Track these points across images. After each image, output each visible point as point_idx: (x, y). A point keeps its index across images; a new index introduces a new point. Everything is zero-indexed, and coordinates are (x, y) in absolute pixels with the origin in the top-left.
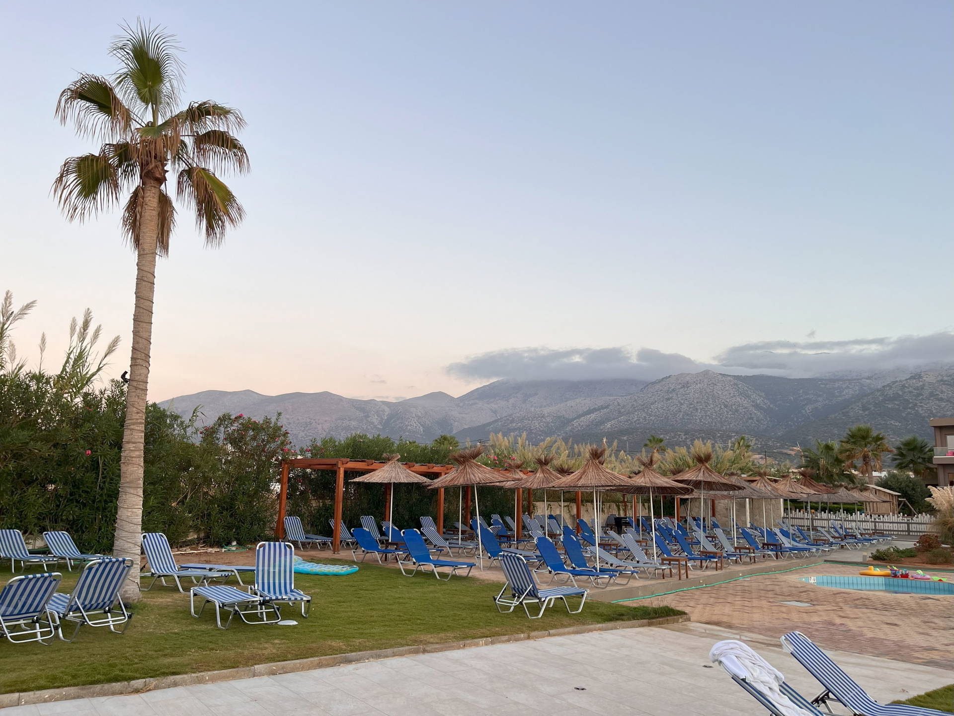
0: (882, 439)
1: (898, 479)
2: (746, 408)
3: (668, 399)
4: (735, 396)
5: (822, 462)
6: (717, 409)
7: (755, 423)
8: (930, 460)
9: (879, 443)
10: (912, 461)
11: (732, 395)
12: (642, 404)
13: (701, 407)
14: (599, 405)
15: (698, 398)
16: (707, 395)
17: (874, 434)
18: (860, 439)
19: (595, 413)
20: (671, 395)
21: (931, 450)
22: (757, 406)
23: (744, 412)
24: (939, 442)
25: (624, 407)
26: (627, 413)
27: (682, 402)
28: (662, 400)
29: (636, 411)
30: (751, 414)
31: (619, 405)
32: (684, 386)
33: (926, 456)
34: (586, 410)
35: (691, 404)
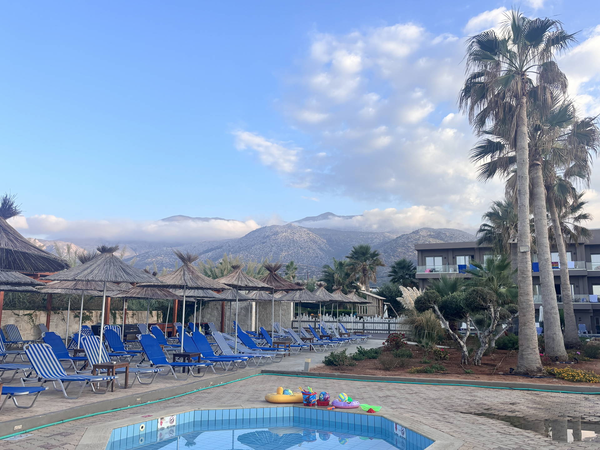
0: (377, 255)
1: (390, 289)
2: (314, 250)
3: (264, 243)
4: (307, 242)
5: (336, 276)
6: (296, 250)
7: (319, 260)
8: (414, 275)
9: (375, 258)
10: (402, 277)
11: (305, 241)
12: (246, 246)
13: (285, 249)
14: (215, 246)
15: (284, 242)
16: (289, 240)
17: (372, 251)
18: (361, 255)
19: (212, 252)
20: (265, 240)
21: (415, 269)
22: (321, 249)
23: (313, 252)
24: (420, 263)
25: (233, 247)
26: (235, 252)
27: (273, 245)
28: (259, 243)
29: (241, 251)
30: (317, 254)
31: (229, 246)
32: (274, 234)
33: (411, 273)
34: (206, 249)
35: (279, 247)
